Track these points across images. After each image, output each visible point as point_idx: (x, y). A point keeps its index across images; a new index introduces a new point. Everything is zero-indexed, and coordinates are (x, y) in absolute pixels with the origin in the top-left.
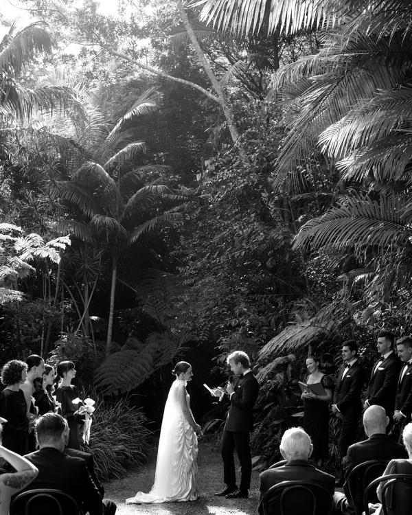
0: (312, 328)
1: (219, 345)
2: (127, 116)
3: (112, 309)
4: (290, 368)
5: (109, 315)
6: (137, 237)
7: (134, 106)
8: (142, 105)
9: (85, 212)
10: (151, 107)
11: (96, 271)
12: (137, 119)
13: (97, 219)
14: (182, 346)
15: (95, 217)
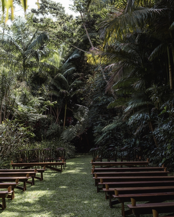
0: (115, 125)
1: (94, 128)
2: (70, 58)
3: (65, 116)
4: (111, 134)
5: (64, 118)
6: (73, 95)
7: (72, 54)
8: (75, 55)
9: (58, 88)
10: (78, 56)
11: (61, 106)
12: (73, 59)
13: (61, 91)
14: (85, 129)
15: (61, 90)
